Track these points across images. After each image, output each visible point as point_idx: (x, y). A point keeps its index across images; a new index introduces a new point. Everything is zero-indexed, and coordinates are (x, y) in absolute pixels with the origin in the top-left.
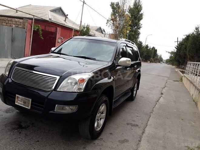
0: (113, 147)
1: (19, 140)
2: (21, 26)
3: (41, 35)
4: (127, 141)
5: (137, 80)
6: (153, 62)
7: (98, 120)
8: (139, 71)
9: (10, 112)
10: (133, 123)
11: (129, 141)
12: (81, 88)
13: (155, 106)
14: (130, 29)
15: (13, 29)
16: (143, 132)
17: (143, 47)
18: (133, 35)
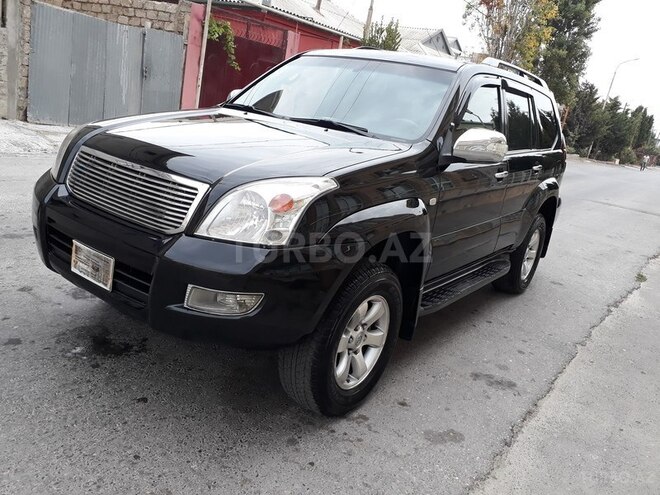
0: (398, 453)
1: (84, 388)
2: (170, 27)
3: (233, 57)
4: (456, 437)
5: (540, 220)
6: (632, 163)
7: (356, 353)
8: (553, 187)
9: (86, 297)
10: (498, 374)
11: (463, 440)
12: (279, 233)
13: (602, 320)
14: (553, 35)
15: (144, 35)
16: (530, 413)
17: (599, 106)
18: (561, 60)
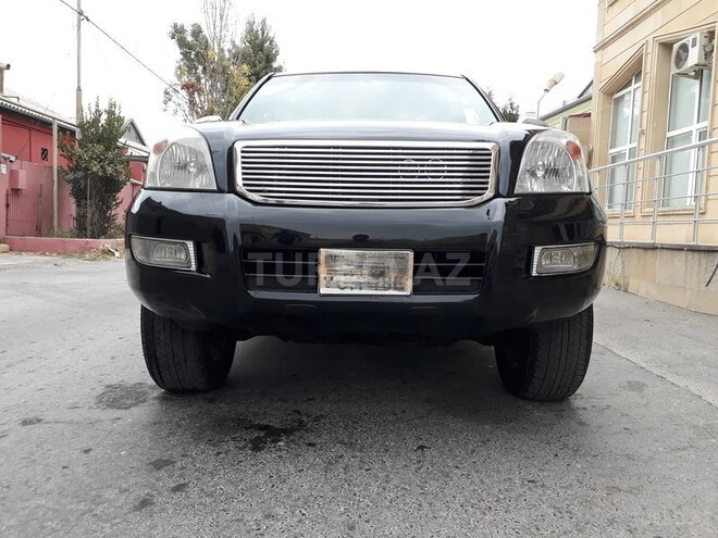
4: (639, 384)
9: (135, 405)
11: (645, 384)
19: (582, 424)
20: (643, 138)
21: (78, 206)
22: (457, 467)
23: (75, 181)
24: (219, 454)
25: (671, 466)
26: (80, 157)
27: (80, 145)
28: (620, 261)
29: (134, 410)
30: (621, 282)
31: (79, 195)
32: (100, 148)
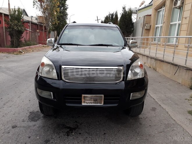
11: (156, 108)
18: (62, 16)
19: (141, 124)
20: (164, 24)
21: (11, 38)
22: (112, 140)
23: (10, 31)
24: (60, 137)
25: (158, 138)
26: (11, 25)
27: (10, 21)
28: (155, 63)
29: (38, 121)
30: (155, 68)
31: (11, 35)
32: (16, 22)
